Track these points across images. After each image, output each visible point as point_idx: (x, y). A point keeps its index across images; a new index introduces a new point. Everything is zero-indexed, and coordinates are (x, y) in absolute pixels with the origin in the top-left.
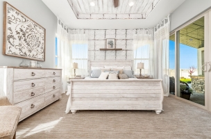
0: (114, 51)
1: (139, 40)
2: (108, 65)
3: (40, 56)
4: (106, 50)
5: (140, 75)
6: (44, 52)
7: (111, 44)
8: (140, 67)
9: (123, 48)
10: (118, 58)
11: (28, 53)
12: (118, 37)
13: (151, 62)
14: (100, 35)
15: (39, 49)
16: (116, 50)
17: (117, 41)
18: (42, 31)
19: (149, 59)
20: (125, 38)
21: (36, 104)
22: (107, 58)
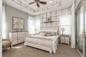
3: (23, 28)
4: (47, 22)
6: (24, 26)
7: (49, 19)
10: (52, 26)
11: (19, 28)
12: (52, 16)
14: (45, 16)
15: (22, 26)
16: (51, 22)
17: (52, 18)
18: (23, 20)
20: (55, 16)
21: (19, 42)
22: (48, 26)
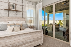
0: (15, 12)
1: (29, 7)
2: (11, 21)
4: (9, 10)
5: (30, 26)
7: (13, 6)
8: (30, 21)
9: (21, 10)
13: (35, 19)
16: (16, 11)
17: (17, 6)
19: (33, 17)
20: (22, 4)
